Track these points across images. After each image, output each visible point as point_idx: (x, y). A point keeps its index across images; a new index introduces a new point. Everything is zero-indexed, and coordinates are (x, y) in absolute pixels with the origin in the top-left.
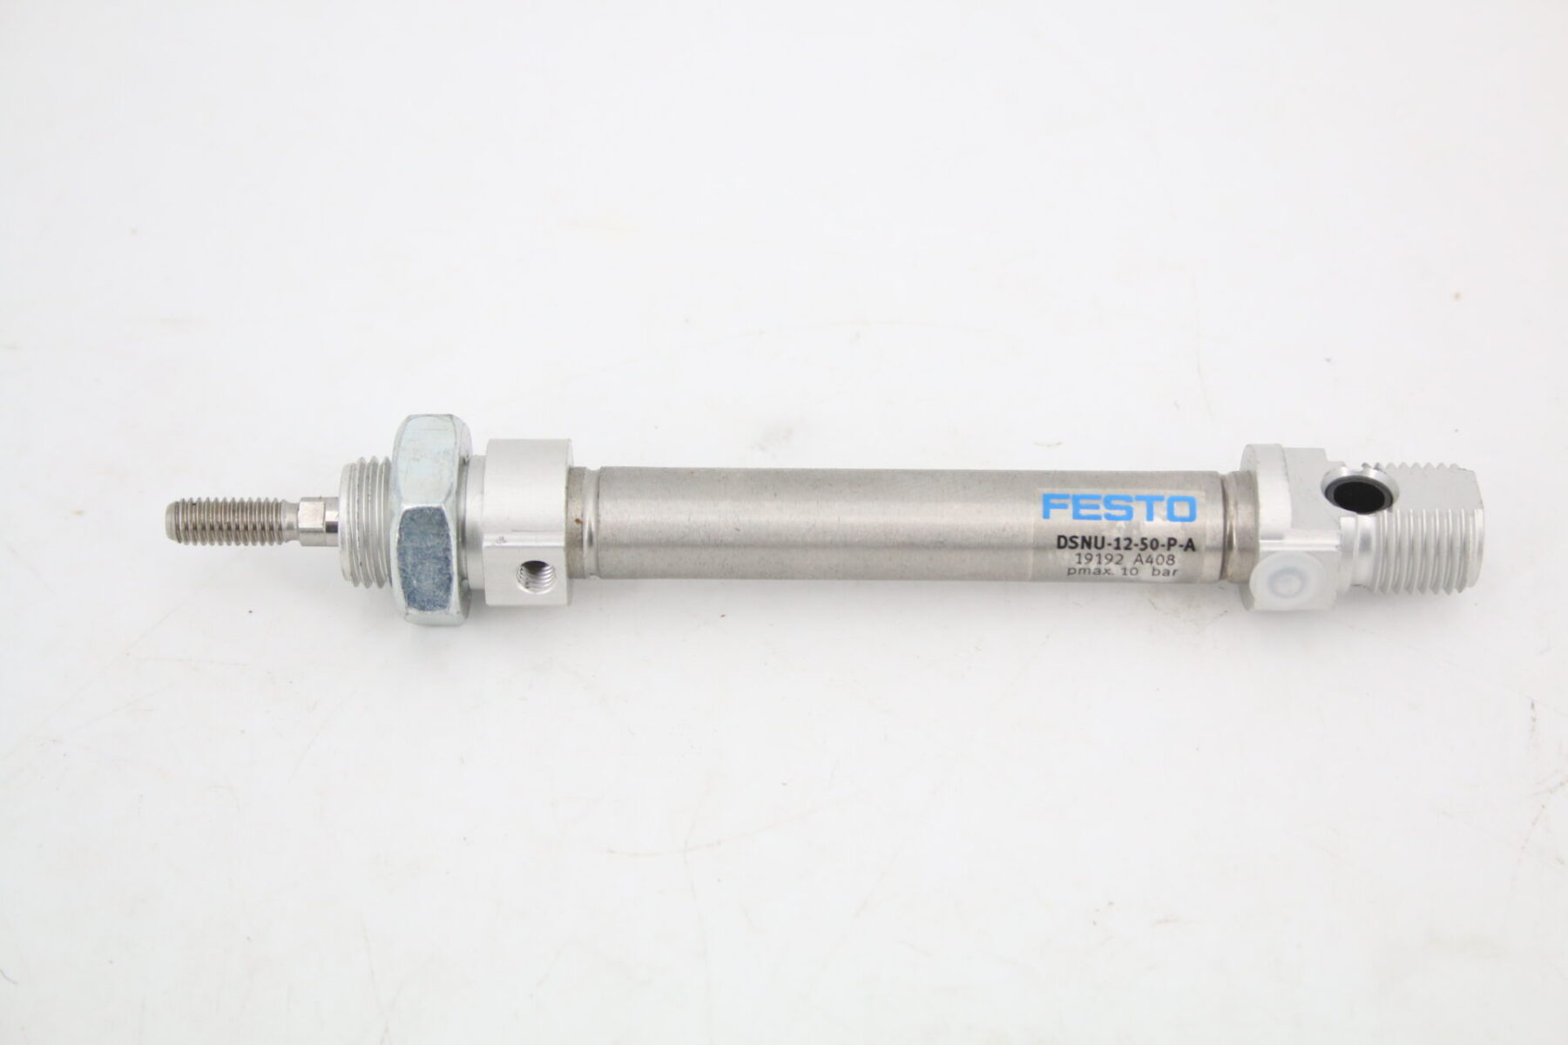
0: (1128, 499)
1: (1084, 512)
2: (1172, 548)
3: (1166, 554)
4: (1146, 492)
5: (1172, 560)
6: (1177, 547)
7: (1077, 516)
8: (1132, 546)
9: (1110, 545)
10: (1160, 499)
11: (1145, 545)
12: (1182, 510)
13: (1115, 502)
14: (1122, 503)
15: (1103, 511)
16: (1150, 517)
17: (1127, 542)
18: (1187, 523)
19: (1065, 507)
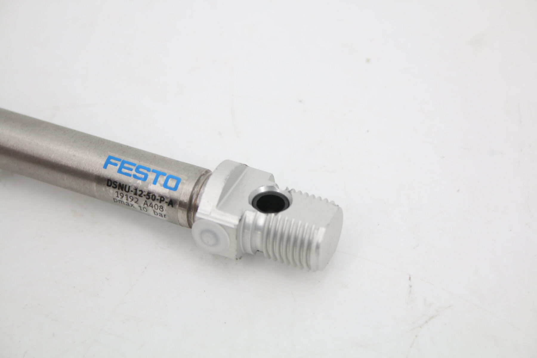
0: (149, 170)
1: (124, 170)
2: (162, 202)
3: (159, 204)
4: (159, 169)
5: (162, 208)
6: (164, 202)
7: (120, 171)
8: (142, 195)
9: (132, 191)
10: (164, 174)
11: (149, 196)
12: (172, 183)
13: (141, 170)
14: (145, 171)
15: (133, 172)
16: (155, 182)
17: (140, 192)
18: (171, 191)
19: (116, 165)
